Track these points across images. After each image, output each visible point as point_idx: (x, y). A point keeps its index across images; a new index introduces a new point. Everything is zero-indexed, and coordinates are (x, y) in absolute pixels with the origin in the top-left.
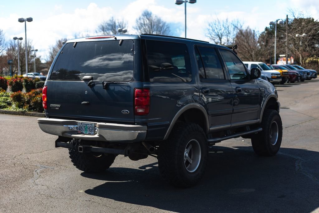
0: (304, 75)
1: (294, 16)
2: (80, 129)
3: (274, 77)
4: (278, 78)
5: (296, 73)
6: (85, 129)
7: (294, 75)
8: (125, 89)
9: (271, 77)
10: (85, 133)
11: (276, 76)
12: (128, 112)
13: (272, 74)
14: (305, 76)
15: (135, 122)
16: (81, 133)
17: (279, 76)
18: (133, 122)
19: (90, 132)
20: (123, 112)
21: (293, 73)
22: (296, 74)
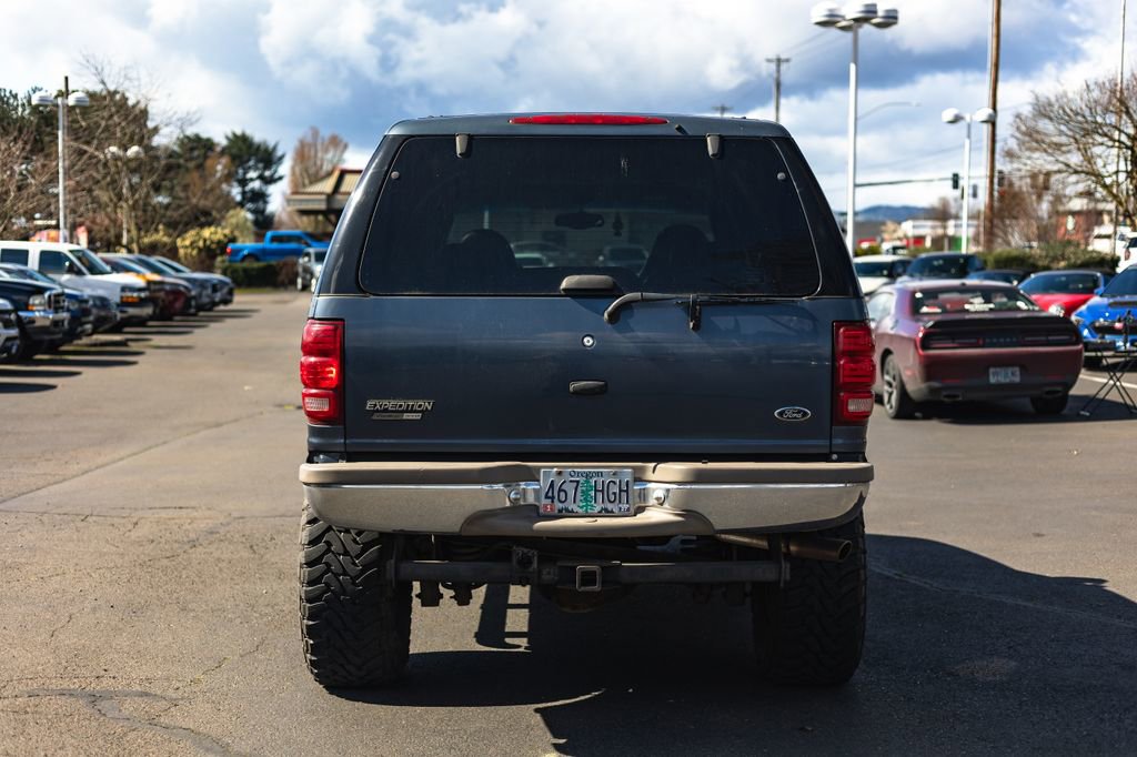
0: (204, 293)
1: (103, 83)
2: (552, 498)
3: (130, 300)
4: (141, 303)
5: (186, 287)
6: (579, 493)
7: (176, 292)
8: (792, 325)
9: (122, 298)
10: (580, 511)
11: (135, 295)
12: (805, 414)
13: (124, 288)
14: (208, 296)
15: (834, 450)
16: (560, 511)
17: (143, 295)
18: (826, 451)
19: (610, 506)
20: (781, 414)
21: (174, 287)
22: (182, 289)
